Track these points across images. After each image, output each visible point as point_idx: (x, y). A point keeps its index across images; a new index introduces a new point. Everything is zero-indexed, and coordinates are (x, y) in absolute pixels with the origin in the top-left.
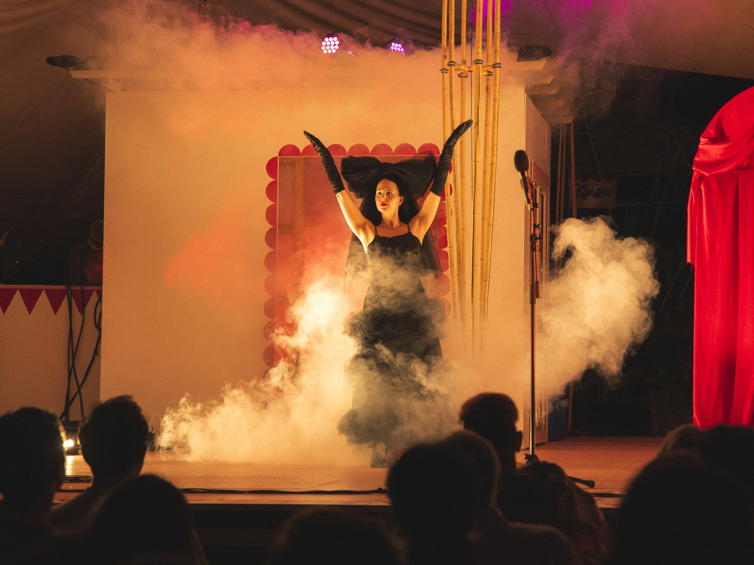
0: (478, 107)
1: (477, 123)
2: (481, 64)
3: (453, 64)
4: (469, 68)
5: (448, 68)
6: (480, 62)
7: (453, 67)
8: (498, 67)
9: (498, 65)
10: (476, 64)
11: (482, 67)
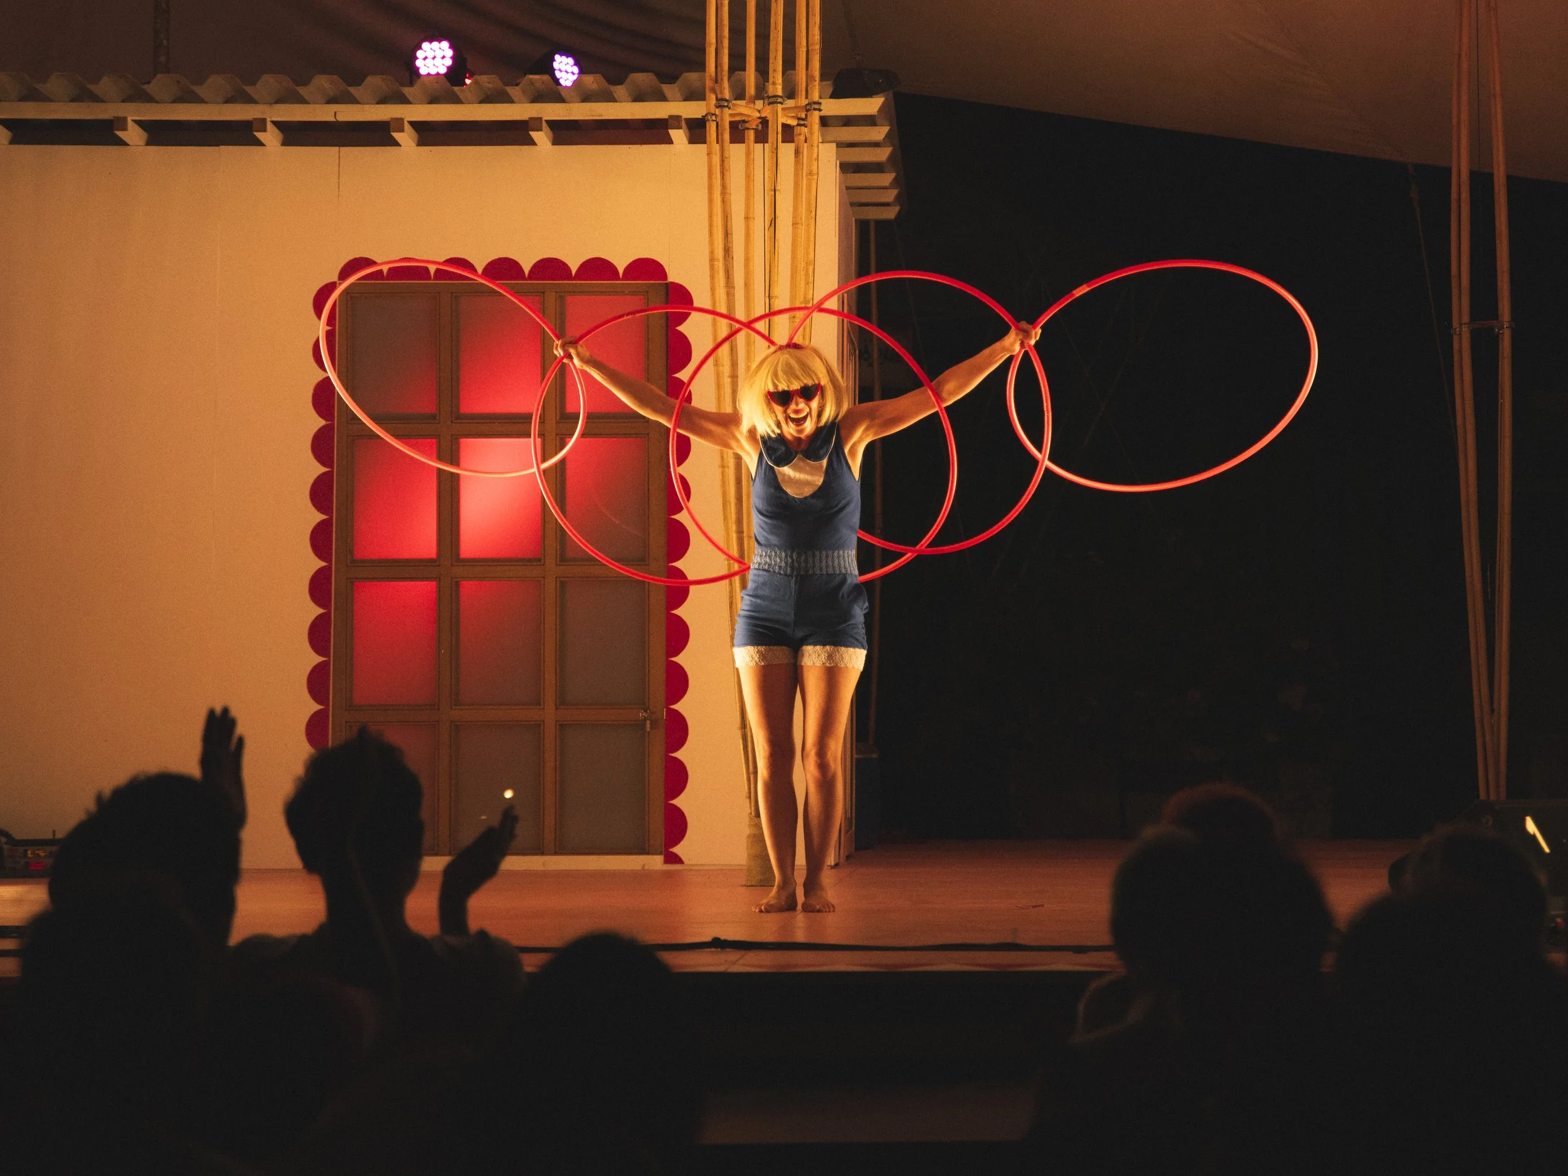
0: (775, 189)
1: (773, 222)
2: (781, 103)
3: (726, 104)
4: (759, 111)
5: (717, 111)
6: (779, 101)
7: (726, 110)
8: (815, 109)
9: (816, 106)
10: (770, 103)
11: (783, 109)
